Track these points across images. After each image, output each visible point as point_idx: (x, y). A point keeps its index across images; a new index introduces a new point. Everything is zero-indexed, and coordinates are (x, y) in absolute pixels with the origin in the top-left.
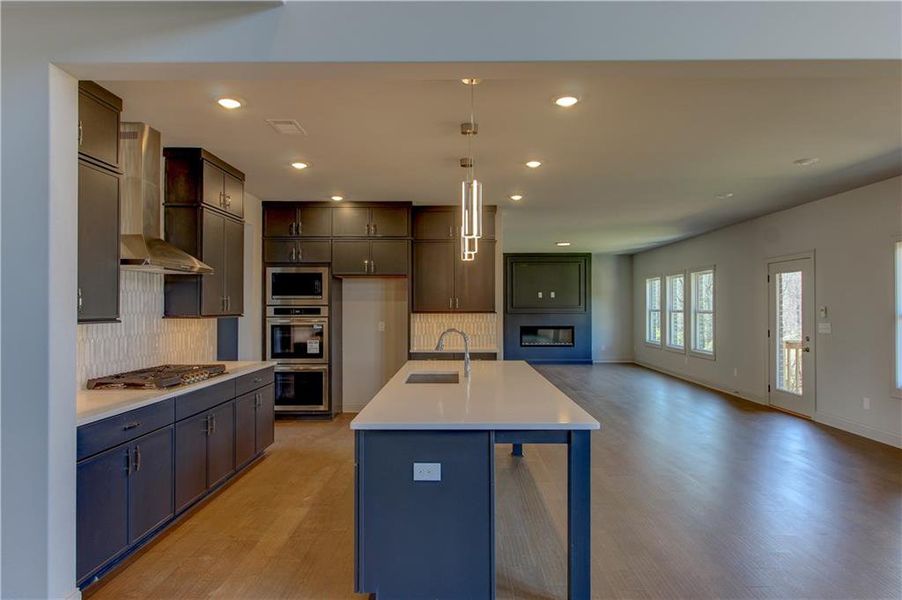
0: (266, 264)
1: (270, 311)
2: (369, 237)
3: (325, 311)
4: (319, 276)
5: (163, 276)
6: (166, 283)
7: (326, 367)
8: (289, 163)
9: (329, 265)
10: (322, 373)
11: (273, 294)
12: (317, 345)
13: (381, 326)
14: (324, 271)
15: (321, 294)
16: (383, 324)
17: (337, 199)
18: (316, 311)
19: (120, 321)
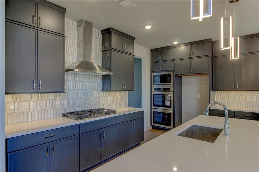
0: (152, 72)
1: (153, 89)
2: (190, 58)
3: (172, 89)
4: (170, 75)
5: (101, 76)
6: (102, 79)
7: (172, 111)
8: (144, 27)
9: (174, 71)
10: (171, 114)
11: (154, 83)
12: (169, 103)
13: (199, 96)
14: (172, 73)
15: (170, 82)
16: (199, 95)
17: (176, 43)
18: (169, 89)
19: (65, 93)
